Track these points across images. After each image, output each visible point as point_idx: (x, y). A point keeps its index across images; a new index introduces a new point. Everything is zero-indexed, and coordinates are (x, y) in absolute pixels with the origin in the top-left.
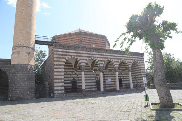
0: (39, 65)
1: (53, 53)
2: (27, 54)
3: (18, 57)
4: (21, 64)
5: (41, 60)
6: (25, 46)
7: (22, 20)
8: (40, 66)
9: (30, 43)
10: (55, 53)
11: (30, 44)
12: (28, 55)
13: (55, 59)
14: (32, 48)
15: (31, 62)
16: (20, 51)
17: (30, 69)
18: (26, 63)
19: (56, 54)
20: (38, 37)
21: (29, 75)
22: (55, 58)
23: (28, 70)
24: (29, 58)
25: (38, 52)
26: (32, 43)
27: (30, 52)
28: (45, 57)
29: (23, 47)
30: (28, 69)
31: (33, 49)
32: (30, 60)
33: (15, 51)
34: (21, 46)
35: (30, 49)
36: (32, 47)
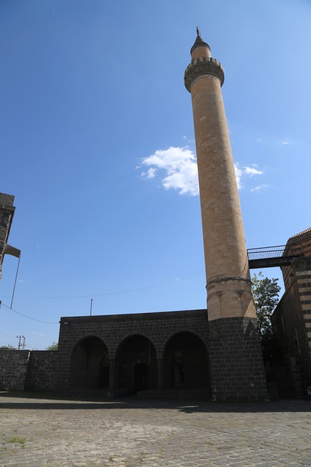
0: (266, 315)
1: (294, 282)
2: (236, 295)
3: (219, 303)
4: (228, 319)
5: (268, 303)
6: (230, 279)
7: (216, 225)
8: (268, 316)
9: (238, 268)
10: (300, 282)
11: (240, 272)
12: (240, 297)
13: (303, 298)
14: (244, 280)
15: (247, 311)
16: (222, 290)
17: (248, 327)
18: (238, 315)
19: (304, 285)
20: (252, 251)
21: (248, 343)
22: (301, 294)
23: (243, 331)
24: (242, 304)
25: (259, 283)
26: (242, 268)
27: (243, 289)
28: (278, 293)
29: (226, 280)
30: (245, 329)
31: (248, 281)
32: (245, 308)
33: (213, 291)
34: (222, 280)
35: (242, 281)
36: (244, 277)
